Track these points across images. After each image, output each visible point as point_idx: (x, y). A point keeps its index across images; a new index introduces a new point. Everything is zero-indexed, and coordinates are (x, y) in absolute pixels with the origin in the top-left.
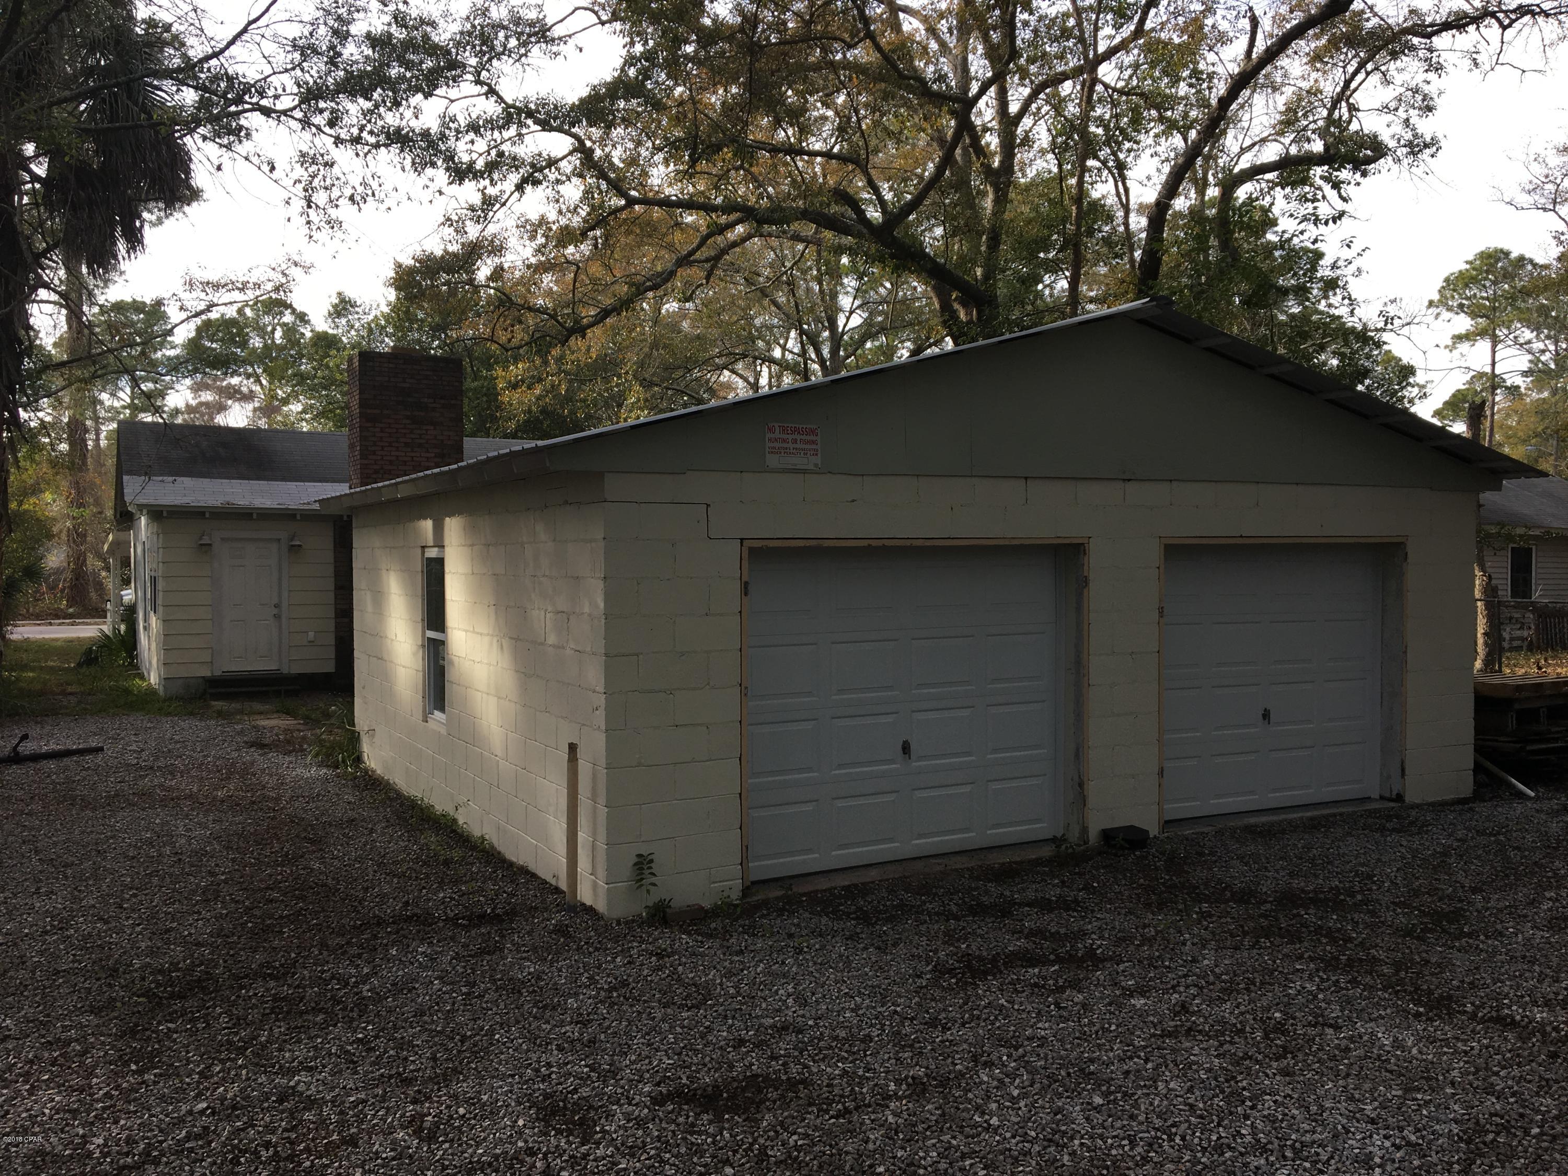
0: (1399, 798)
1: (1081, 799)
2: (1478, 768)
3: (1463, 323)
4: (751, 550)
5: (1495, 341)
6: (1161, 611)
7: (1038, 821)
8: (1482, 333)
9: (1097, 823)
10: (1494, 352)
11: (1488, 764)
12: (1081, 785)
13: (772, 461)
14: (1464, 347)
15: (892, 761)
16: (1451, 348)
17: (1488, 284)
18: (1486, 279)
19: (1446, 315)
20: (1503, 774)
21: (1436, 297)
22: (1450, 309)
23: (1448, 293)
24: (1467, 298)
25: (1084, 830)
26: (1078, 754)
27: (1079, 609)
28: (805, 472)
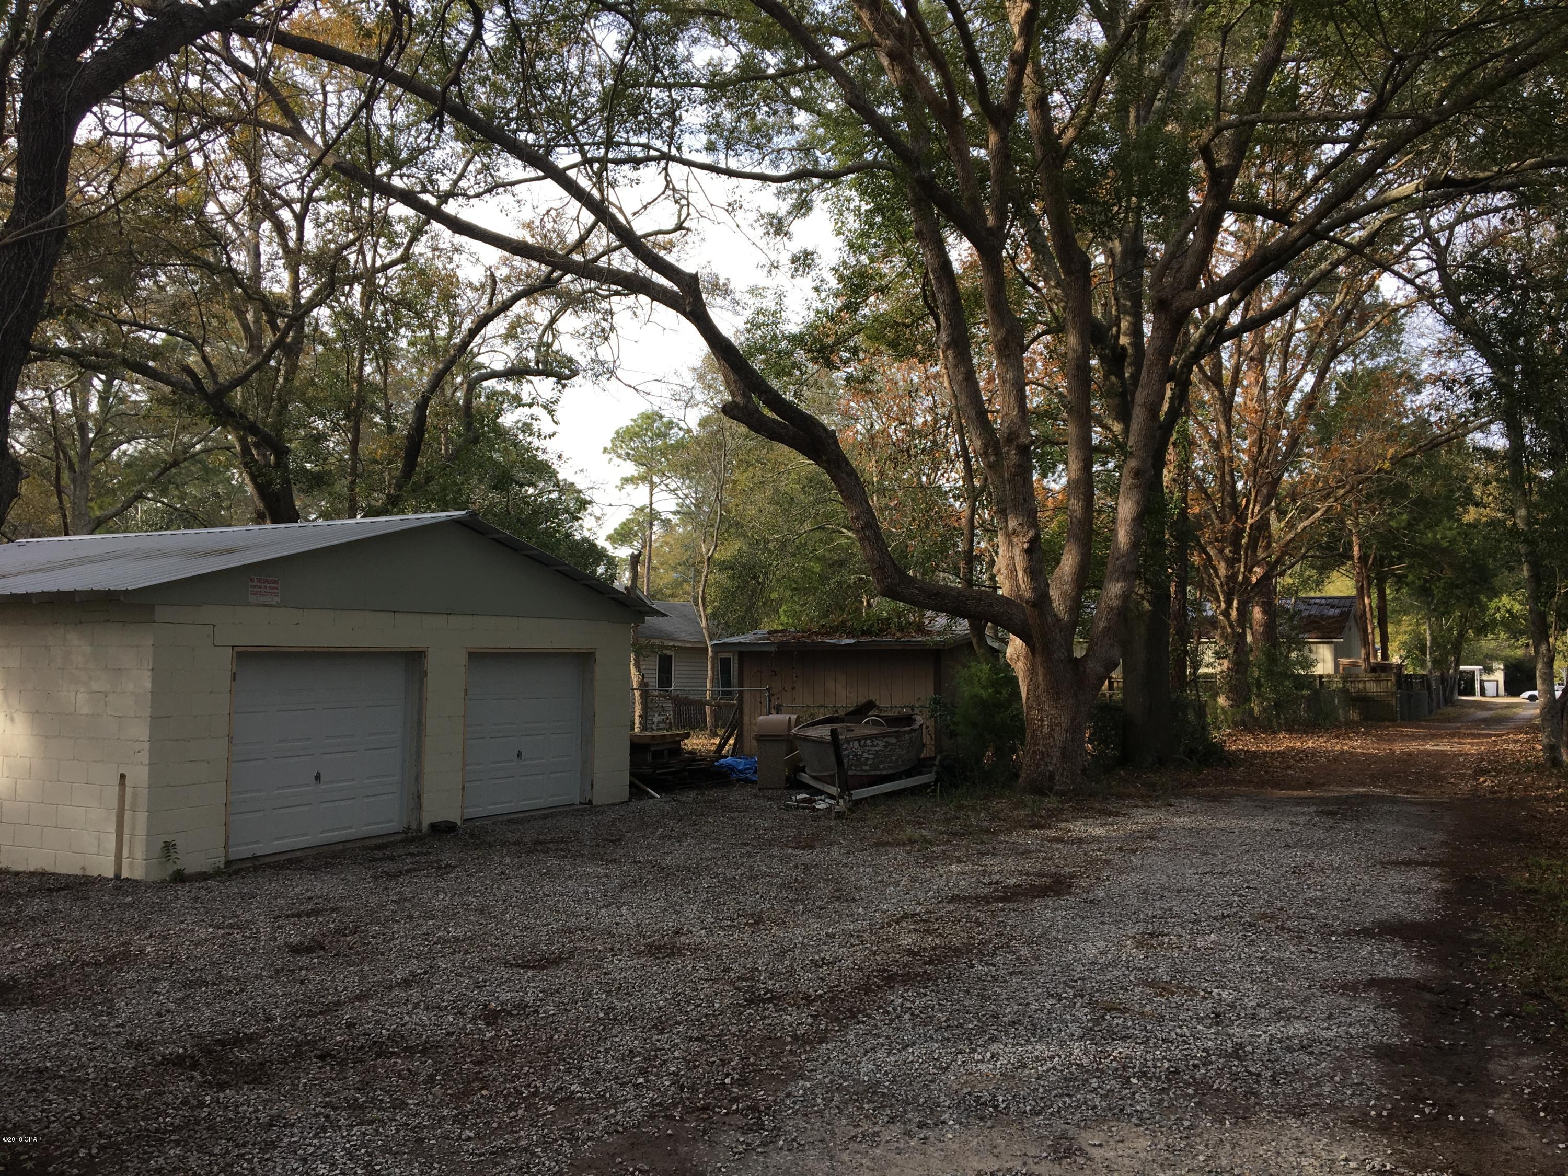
0: (590, 802)
1: (419, 806)
2: (632, 785)
3: (630, 469)
4: (238, 653)
5: (653, 486)
6: (466, 691)
7: (391, 821)
8: (643, 479)
9: (428, 819)
10: (651, 495)
11: (637, 782)
12: (419, 797)
13: (252, 599)
14: (630, 487)
15: (308, 785)
16: (621, 488)
17: (647, 439)
18: (646, 435)
19: (617, 461)
20: (644, 787)
21: (609, 445)
22: (619, 456)
23: (618, 443)
24: (632, 449)
25: (420, 823)
26: (418, 778)
27: (421, 690)
28: (271, 606)
